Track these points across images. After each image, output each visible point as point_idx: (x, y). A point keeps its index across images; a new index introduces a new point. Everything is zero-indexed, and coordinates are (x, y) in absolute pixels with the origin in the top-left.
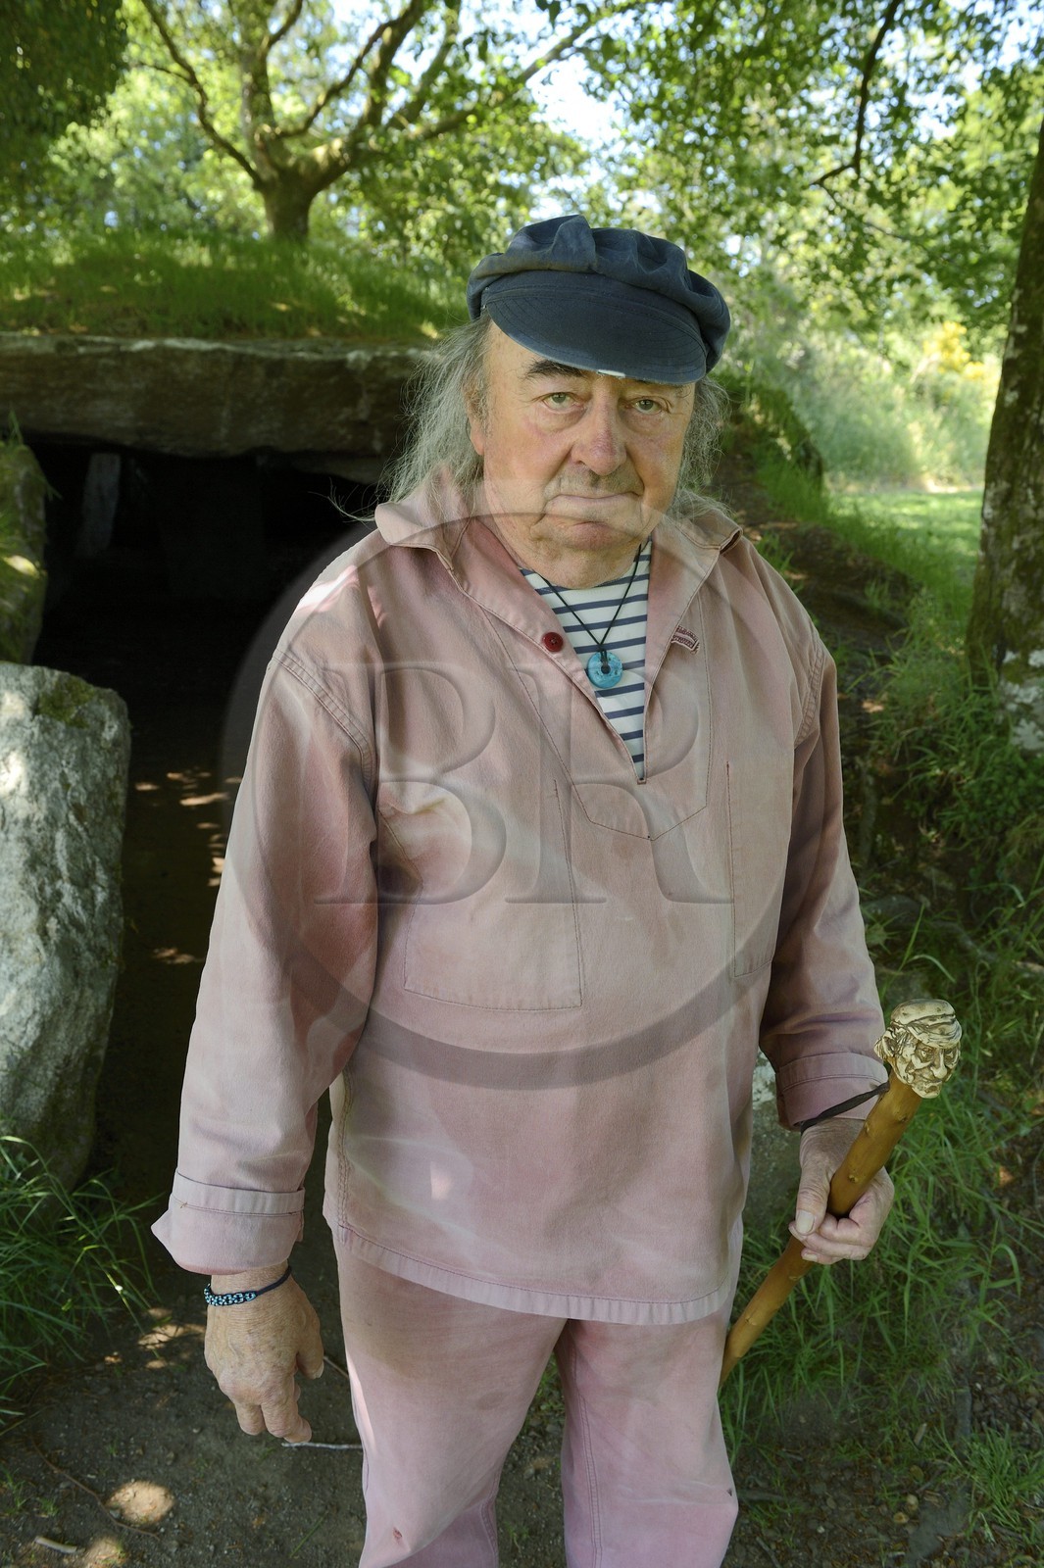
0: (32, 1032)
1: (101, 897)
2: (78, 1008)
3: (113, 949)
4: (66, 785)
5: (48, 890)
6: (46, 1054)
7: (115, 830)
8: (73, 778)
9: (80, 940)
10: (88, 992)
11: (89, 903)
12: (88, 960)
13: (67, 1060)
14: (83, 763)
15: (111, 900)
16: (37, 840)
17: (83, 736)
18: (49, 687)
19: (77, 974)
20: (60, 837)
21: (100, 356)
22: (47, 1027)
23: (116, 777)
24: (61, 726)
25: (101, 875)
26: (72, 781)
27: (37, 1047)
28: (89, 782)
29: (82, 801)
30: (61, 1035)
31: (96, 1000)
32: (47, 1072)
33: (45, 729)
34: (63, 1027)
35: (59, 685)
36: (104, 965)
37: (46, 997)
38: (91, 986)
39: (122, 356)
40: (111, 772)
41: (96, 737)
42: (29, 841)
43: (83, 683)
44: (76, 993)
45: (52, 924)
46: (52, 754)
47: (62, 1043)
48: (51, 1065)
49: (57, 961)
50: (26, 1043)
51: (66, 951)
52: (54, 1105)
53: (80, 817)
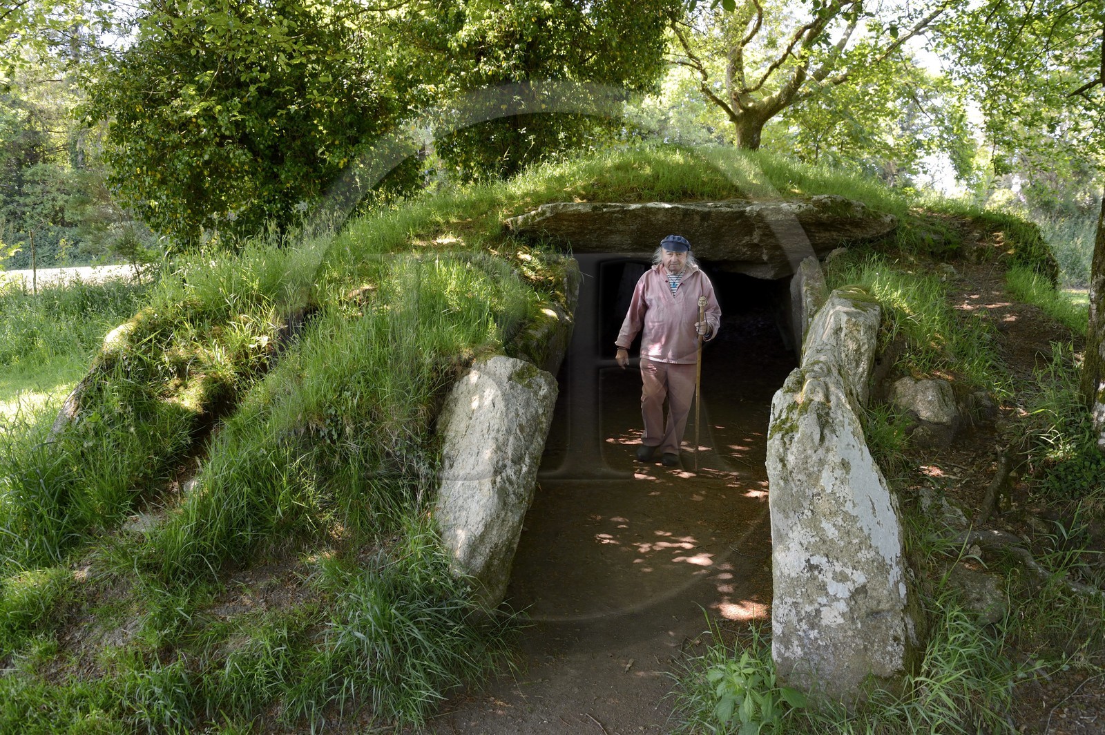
0: (481, 529)
1: (525, 469)
2: (503, 521)
3: (526, 495)
4: (517, 415)
5: (501, 463)
6: (487, 540)
7: (539, 439)
8: (521, 411)
9: (510, 489)
10: (510, 514)
11: (518, 473)
12: (512, 499)
13: (496, 545)
14: (527, 404)
15: (529, 472)
16: (501, 440)
17: (529, 392)
18: (518, 368)
19: (505, 504)
20: (511, 439)
21: (614, 212)
22: (488, 527)
23: (543, 414)
24: (520, 386)
25: (527, 460)
26: (520, 413)
27: (482, 537)
28: (528, 414)
29: (524, 423)
30: (494, 532)
31: (514, 518)
32: (486, 550)
33: (512, 387)
34: (496, 528)
35: (523, 368)
36: (520, 503)
37: (489, 512)
38: (512, 511)
39: (624, 212)
40: (541, 411)
41: (536, 393)
42: (497, 440)
43: (535, 367)
44: (503, 513)
45: (498, 479)
46: (514, 400)
47: (494, 537)
48: (489, 546)
49: (496, 496)
50: (478, 533)
51: (502, 493)
52: (488, 565)
53: (522, 430)
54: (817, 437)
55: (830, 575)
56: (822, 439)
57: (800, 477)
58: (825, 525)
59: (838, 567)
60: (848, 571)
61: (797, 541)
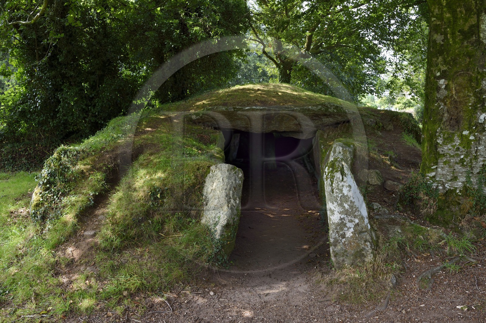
1: (238, 202)
2: (234, 218)
4: (233, 184)
5: (229, 200)
8: (234, 182)
9: (234, 208)
11: (236, 203)
12: (234, 211)
14: (235, 180)
16: (227, 192)
17: (236, 176)
18: (230, 167)
19: (233, 213)
20: (231, 192)
24: (232, 174)
28: (236, 183)
29: (235, 186)
33: (229, 174)
35: (232, 167)
36: (238, 213)
40: (240, 182)
43: (236, 167)
44: (233, 216)
45: (230, 205)
46: (230, 178)
49: (230, 211)
51: (232, 210)
53: (235, 189)
54: (341, 178)
55: (347, 221)
56: (343, 179)
57: (337, 191)
58: (345, 205)
59: (350, 218)
60: (353, 219)
61: (337, 211)
